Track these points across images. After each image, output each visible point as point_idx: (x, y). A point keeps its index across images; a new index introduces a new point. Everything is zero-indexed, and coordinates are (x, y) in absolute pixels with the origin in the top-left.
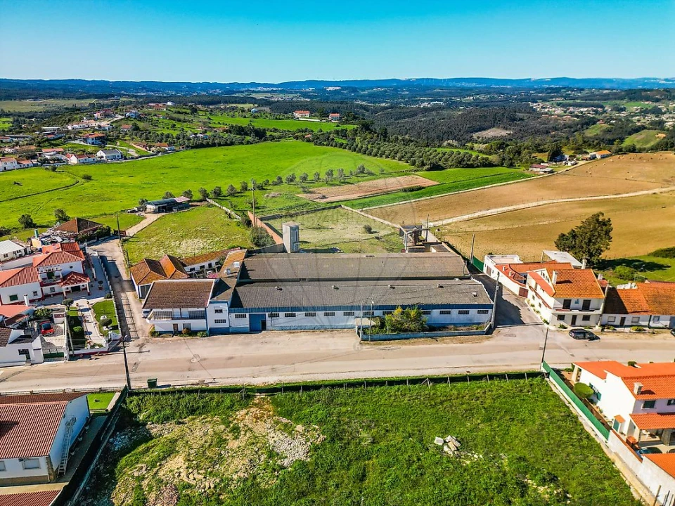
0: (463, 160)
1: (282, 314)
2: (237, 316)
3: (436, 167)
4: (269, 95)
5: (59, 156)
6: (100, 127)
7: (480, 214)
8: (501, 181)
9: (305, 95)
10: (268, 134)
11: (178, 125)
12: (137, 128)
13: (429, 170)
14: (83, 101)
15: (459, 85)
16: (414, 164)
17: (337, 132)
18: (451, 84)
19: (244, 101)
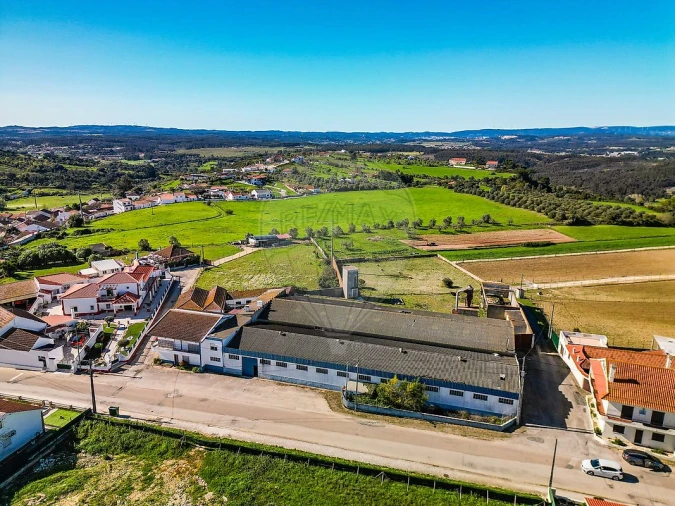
0: (618, 216)
1: (273, 362)
2: (230, 357)
3: (579, 222)
4: (440, 143)
5: (220, 193)
6: (266, 170)
7: (609, 280)
8: (663, 244)
9: (476, 143)
10: (415, 180)
11: (334, 170)
12: (295, 172)
13: (570, 224)
14: (274, 149)
15: (664, 133)
16: (553, 217)
17: (487, 181)
18: (652, 133)
19: (411, 149)
